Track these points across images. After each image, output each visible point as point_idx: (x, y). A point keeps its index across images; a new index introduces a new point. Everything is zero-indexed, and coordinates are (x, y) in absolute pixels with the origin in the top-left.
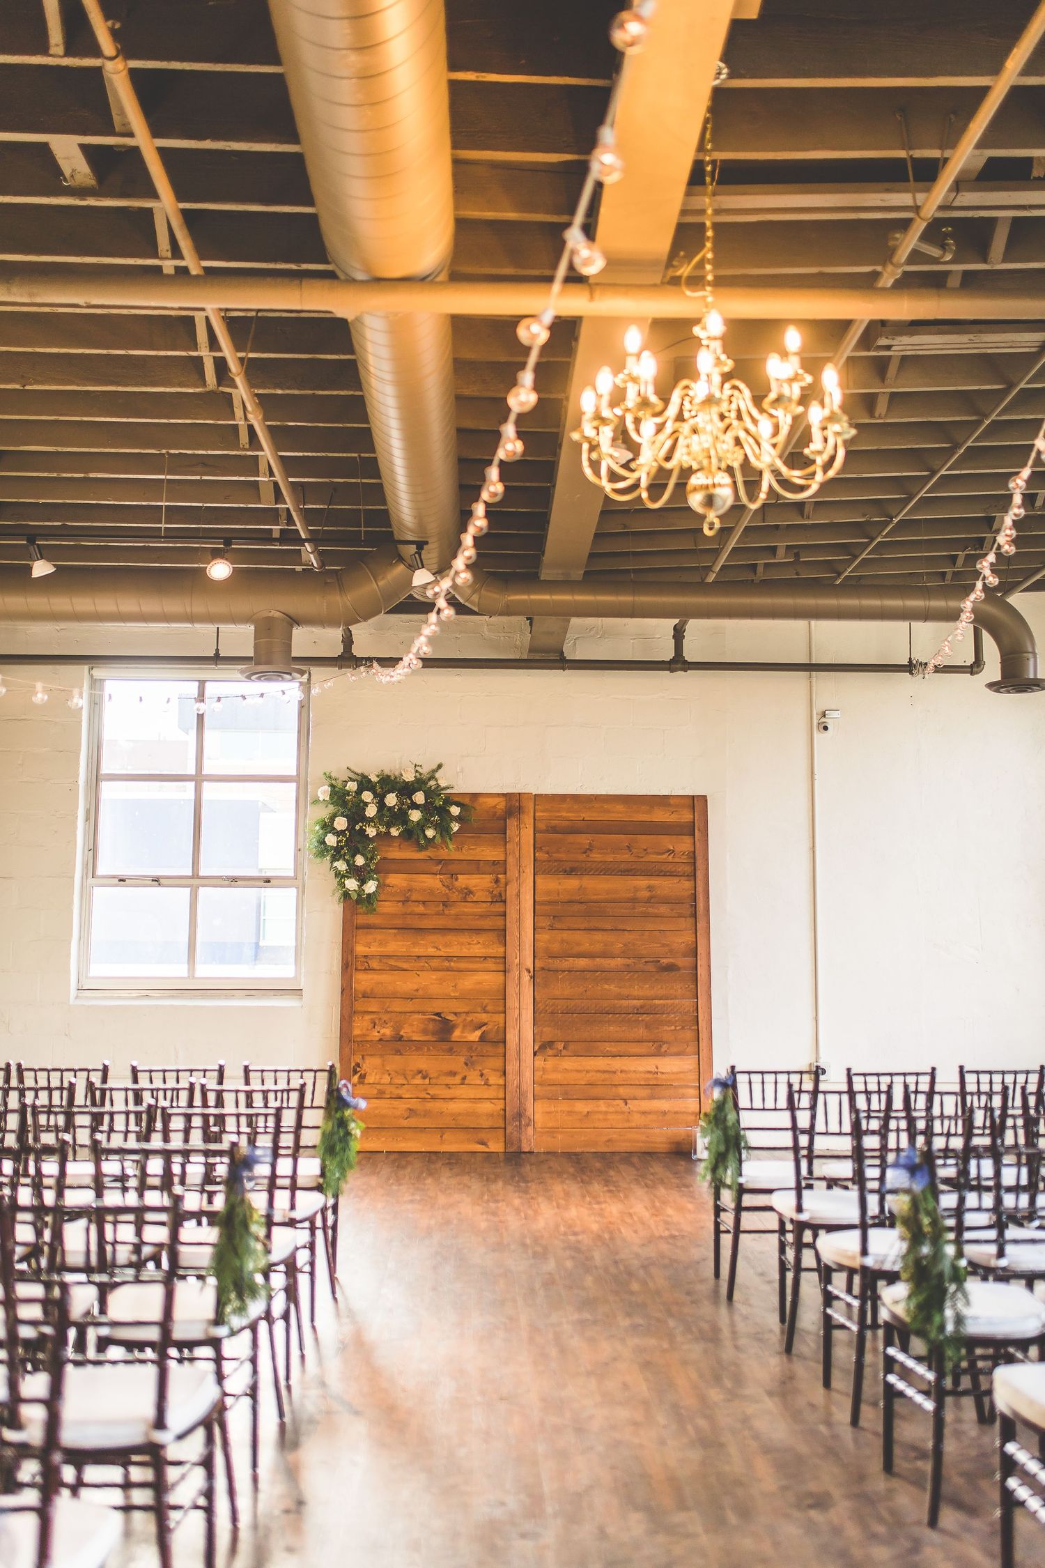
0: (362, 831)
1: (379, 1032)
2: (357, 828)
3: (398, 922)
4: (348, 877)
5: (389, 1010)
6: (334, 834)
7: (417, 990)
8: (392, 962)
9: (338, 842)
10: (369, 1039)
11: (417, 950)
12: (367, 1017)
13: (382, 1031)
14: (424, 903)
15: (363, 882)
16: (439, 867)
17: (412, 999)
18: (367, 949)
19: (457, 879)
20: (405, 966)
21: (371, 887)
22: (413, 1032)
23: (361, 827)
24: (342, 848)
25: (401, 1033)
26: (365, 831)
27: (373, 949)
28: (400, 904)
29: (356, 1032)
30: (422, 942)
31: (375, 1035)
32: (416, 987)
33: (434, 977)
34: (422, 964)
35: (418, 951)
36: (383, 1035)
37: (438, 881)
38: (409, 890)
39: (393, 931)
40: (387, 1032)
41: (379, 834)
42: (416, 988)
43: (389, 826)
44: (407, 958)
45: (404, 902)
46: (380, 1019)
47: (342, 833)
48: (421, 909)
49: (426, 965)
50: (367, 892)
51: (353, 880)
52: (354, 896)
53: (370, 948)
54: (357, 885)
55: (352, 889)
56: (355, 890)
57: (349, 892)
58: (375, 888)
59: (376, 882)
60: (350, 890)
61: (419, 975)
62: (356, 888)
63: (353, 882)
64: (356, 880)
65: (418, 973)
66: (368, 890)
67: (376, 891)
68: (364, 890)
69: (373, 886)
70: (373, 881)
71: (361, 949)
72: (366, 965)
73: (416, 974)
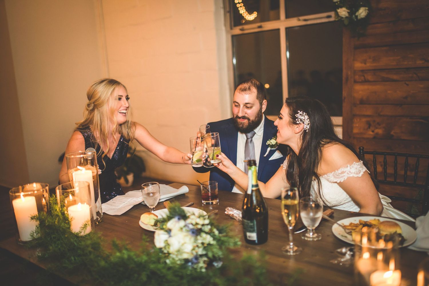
1: (373, 131)
3: (389, 40)
4: (341, 7)
5: (381, 114)
7: (406, 98)
8: (384, 75)
10: (365, 136)
11: (406, 63)
12: (364, 120)
13: (377, 131)
14: (413, 20)
15: (353, 9)
17: (401, 105)
18: (363, 65)
20: (395, 77)
21: (362, 12)
25: (392, 133)
27: (368, 65)
28: (391, 24)
29: (355, 131)
30: (411, 56)
31: (370, 134)
32: (404, 95)
33: (422, 86)
34: (410, 75)
36: (377, 134)
38: (399, 11)
39: (385, 48)
40: (380, 131)
44: (397, 70)
45: (394, 22)
46: (374, 121)
48: (410, 26)
49: (415, 75)
50: (359, 18)
51: (344, 9)
52: (346, 22)
53: (365, 64)
54: (348, 12)
55: (344, 16)
56: (346, 17)
57: (342, 19)
58: (366, 13)
59: (367, 8)
60: (342, 18)
61: (407, 85)
62: (347, 15)
63: (344, 11)
64: (347, 8)
65: (407, 83)
66: (360, 16)
67: (368, 16)
68: (356, 17)
69: (364, 12)
70: (364, 8)
71: (358, 65)
72: (362, 78)
73: (405, 83)
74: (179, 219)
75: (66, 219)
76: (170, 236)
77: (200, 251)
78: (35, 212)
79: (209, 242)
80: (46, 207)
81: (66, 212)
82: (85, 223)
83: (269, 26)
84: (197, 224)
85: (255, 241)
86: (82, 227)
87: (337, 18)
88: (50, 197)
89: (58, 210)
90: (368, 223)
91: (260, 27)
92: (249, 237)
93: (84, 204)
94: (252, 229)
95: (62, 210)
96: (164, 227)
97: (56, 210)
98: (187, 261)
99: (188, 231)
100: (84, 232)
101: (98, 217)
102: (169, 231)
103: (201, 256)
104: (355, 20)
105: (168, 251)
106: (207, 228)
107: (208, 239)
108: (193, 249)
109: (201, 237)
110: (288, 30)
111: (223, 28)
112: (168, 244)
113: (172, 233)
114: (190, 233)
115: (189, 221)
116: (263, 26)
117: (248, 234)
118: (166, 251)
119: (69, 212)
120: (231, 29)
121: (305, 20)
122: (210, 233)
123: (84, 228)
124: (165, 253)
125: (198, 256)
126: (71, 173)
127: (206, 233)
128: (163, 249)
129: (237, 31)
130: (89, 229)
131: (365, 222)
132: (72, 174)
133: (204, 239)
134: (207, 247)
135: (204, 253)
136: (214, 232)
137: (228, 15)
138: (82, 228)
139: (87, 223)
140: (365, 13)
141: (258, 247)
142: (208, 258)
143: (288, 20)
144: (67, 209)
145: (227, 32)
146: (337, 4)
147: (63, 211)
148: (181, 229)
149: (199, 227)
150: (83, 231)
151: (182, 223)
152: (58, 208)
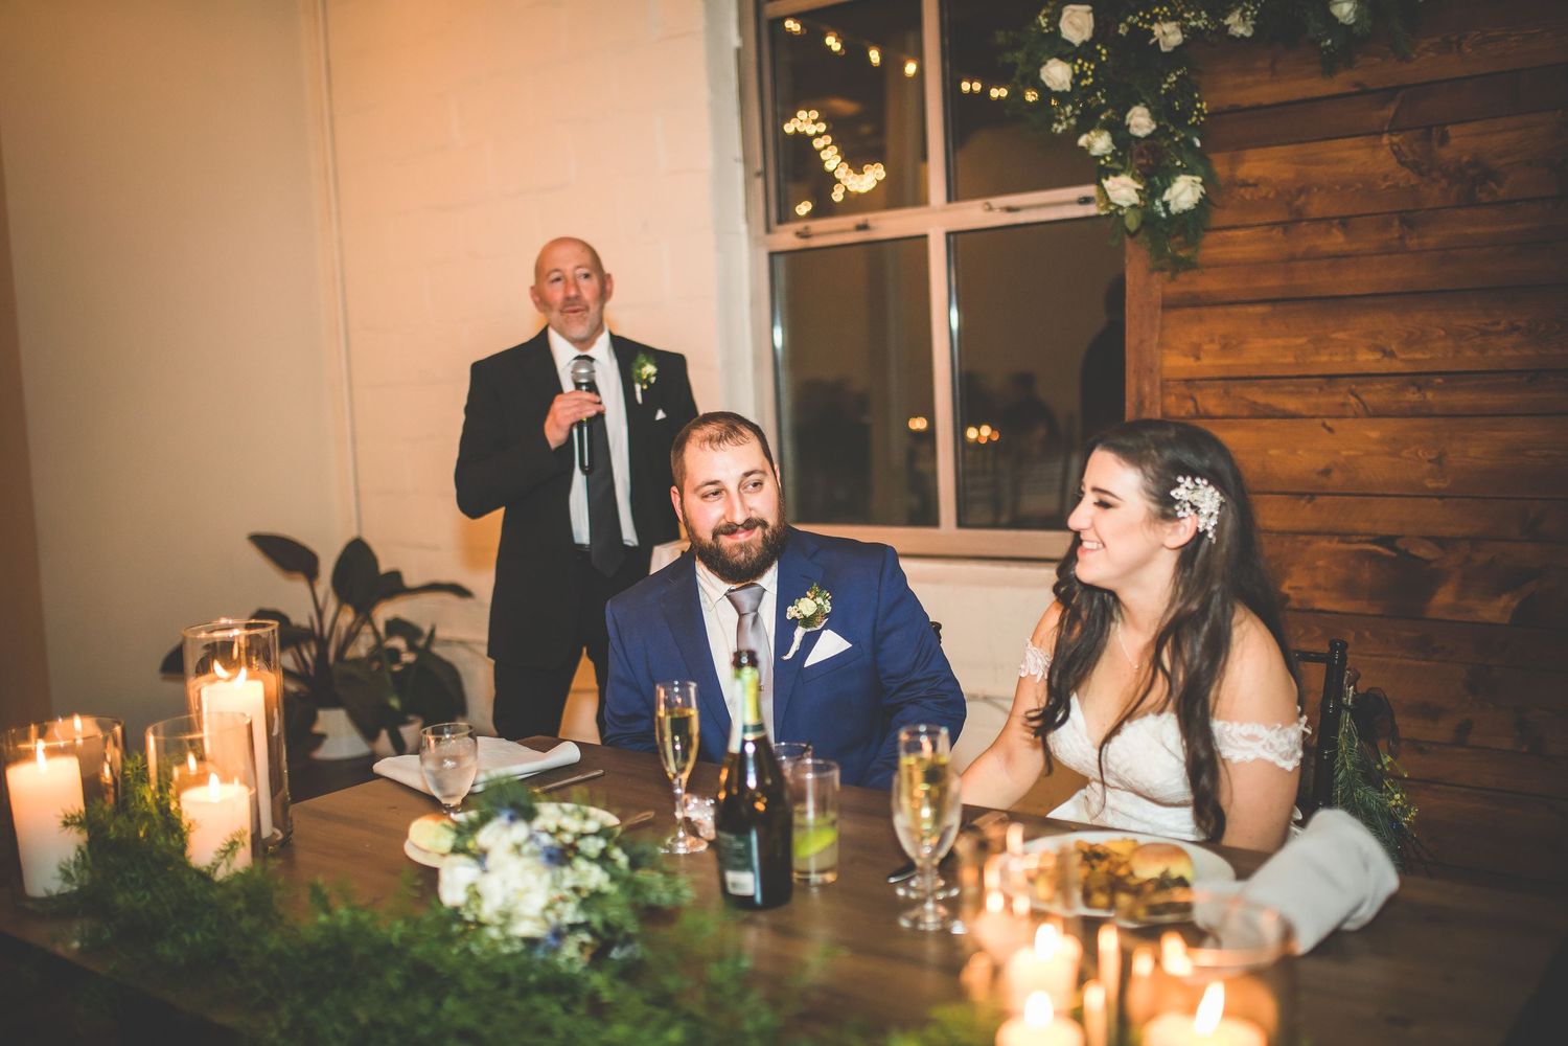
0: (1142, 36)
2: (1123, 30)
3: (1271, 282)
4: (1116, 173)
6: (1062, 57)
7: (1326, 472)
8: (1259, 396)
9: (1077, 78)
11: (1324, 358)
14: (1344, 222)
15: (1155, 179)
16: (1389, 112)
17: (1312, 496)
18: (1191, 361)
19: (1444, 140)
20: (1291, 404)
21: (1184, 193)
22: (1317, 587)
23: (1133, 27)
24: (1092, 89)
26: (1151, 33)
27: (1206, 361)
28: (1277, 233)
30: (1340, 335)
32: (1321, 463)
33: (1374, 435)
34: (1339, 399)
35: (1328, 360)
37: (1383, 154)
38: (1301, 191)
39: (1260, 309)
41: (1192, 36)
42: (1321, 467)
43: (1219, 10)
44: (1298, 381)
45: (1285, 226)
47: (1086, 51)
48: (1336, 241)
49: (1353, 400)
50: (1173, 209)
51: (1125, 179)
52: (1132, 222)
53: (1198, 358)
54: (1137, 190)
55: (1125, 204)
56: (1133, 206)
57: (1120, 212)
58: (1198, 195)
59: (1198, 179)
60: (1121, 207)
61: (1330, 430)
62: (1135, 199)
63: (1125, 186)
64: (1133, 177)
65: (1329, 423)
66: (1176, 203)
67: (1203, 204)
68: (1166, 205)
69: (1190, 189)
70: (1189, 178)
71: (1175, 362)
72: (1190, 405)
73: (1324, 425)
74: (512, 819)
75: (172, 825)
76: (485, 871)
77: (570, 914)
78: (76, 803)
79: (599, 886)
80: (112, 790)
81: (173, 806)
82: (230, 840)
83: (892, 224)
84: (560, 830)
85: (751, 898)
86: (222, 851)
87: (1106, 207)
88: (125, 757)
89: (149, 798)
90: (1100, 850)
91: (863, 227)
92: (734, 885)
93: (233, 782)
94: (740, 862)
95: (162, 798)
96: (470, 845)
97: (144, 798)
98: (531, 942)
99: (533, 854)
100: (229, 865)
101: (278, 832)
102: (480, 857)
103: (574, 927)
104: (1163, 215)
105: (476, 916)
106: (593, 846)
107: (595, 877)
108: (550, 907)
109: (573, 869)
110: (953, 238)
111: (743, 227)
112: (475, 894)
113: (490, 862)
114: (542, 858)
115: (538, 824)
116: (872, 224)
117: (731, 876)
118: (469, 917)
119: (184, 806)
120: (768, 230)
121: (1010, 209)
122: (603, 859)
123: (226, 852)
124: (467, 923)
125: (565, 930)
126: (197, 688)
127: (589, 859)
128: (463, 912)
129: (786, 238)
130: (243, 859)
131: (1091, 846)
132: (199, 692)
133: (583, 876)
134: (591, 900)
135: (581, 918)
136: (613, 861)
137: (759, 182)
138: (223, 854)
139: (237, 839)
140: (1194, 194)
141: (762, 917)
142: (593, 933)
143: (954, 205)
144: (178, 795)
145: (754, 241)
146: (1102, 162)
147: (163, 803)
148: (518, 848)
149: (568, 838)
150: (225, 862)
151: (520, 831)
152: (149, 792)
